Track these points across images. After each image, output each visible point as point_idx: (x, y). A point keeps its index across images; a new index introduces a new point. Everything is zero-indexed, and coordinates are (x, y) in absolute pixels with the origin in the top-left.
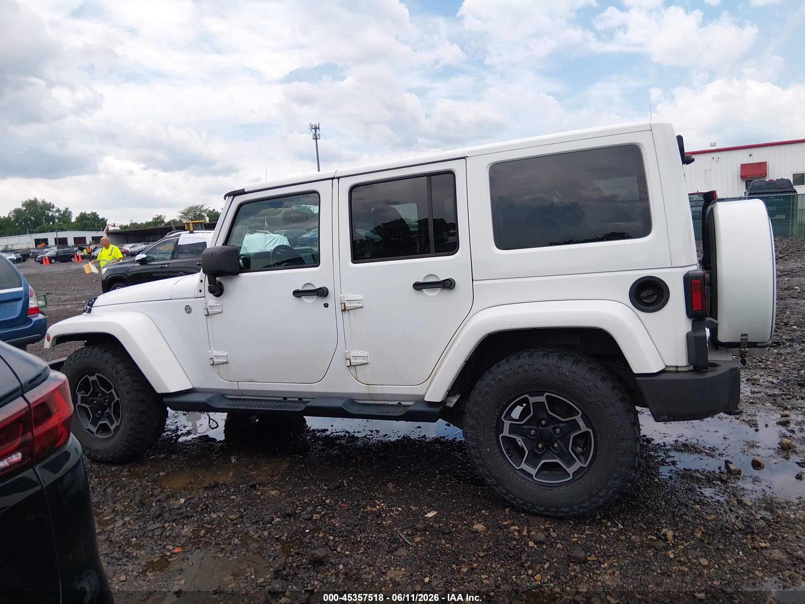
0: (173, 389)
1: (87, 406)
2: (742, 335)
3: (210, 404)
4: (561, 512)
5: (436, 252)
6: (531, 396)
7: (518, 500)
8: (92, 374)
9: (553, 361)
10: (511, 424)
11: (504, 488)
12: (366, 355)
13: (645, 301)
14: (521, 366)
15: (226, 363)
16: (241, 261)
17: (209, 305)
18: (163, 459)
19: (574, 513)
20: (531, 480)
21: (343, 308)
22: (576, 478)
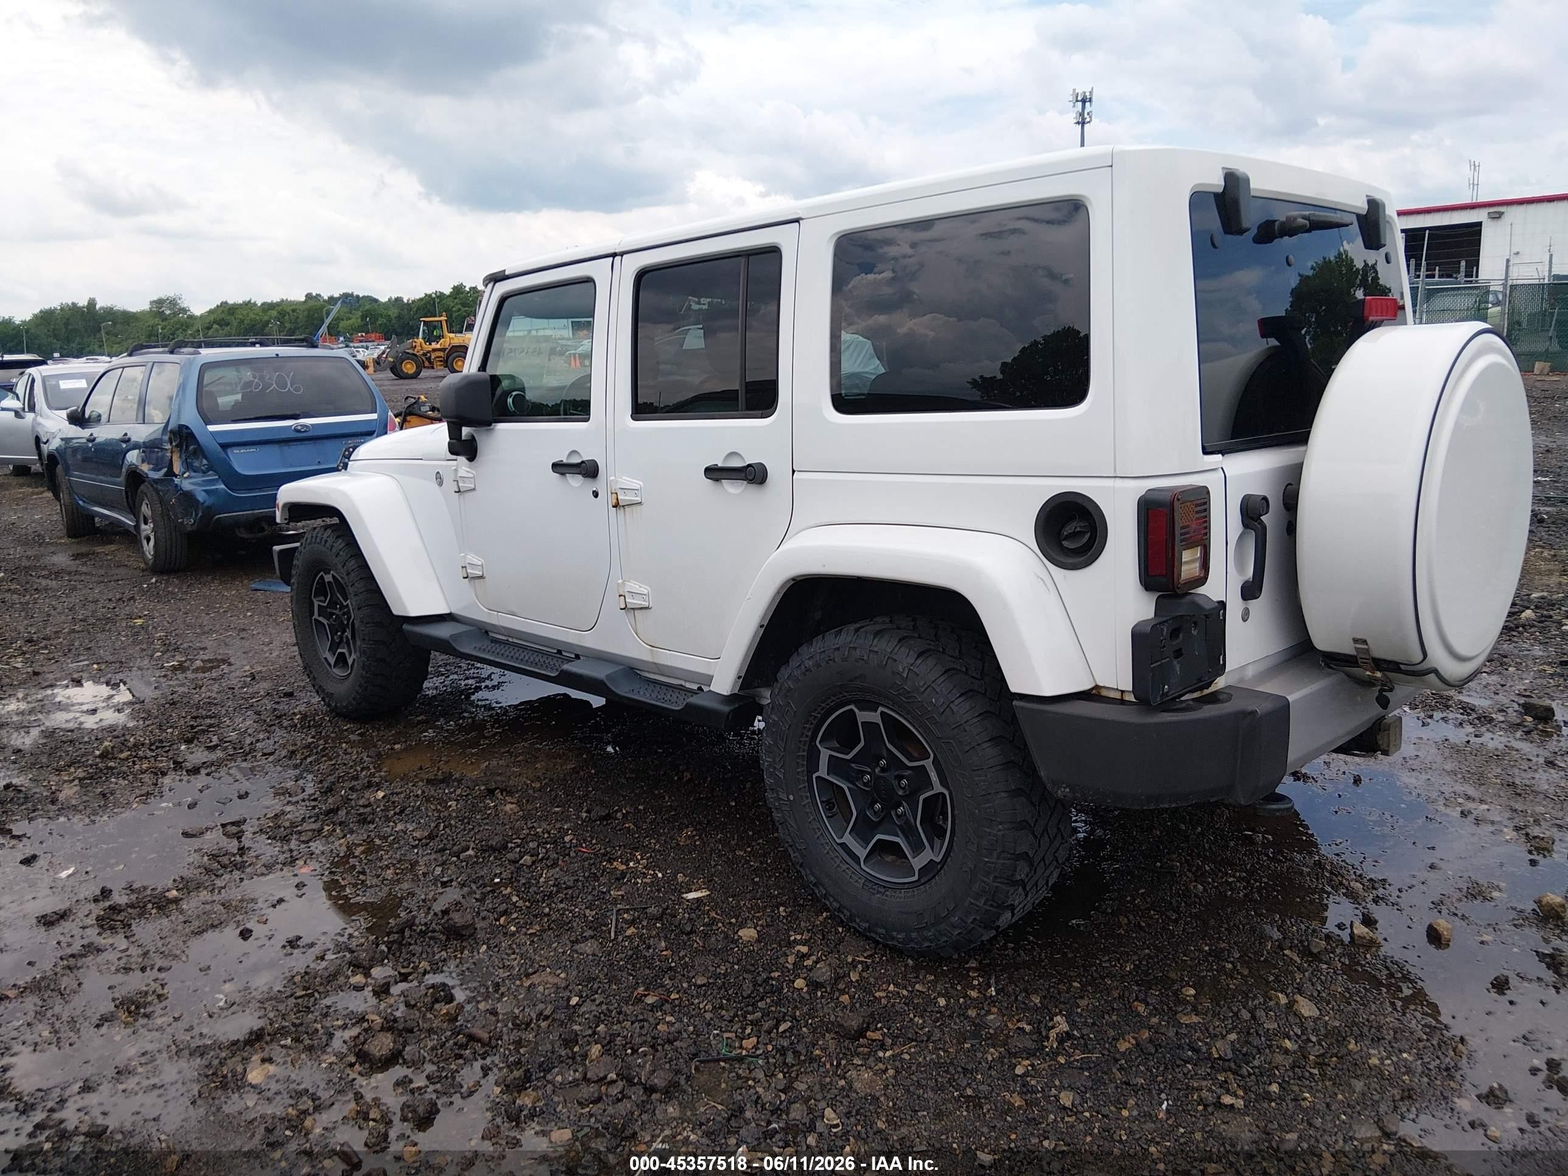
0: (413, 612)
1: (325, 622)
2: (1356, 641)
3: (454, 644)
4: (893, 938)
5: (748, 409)
6: (860, 709)
7: (831, 899)
8: (327, 572)
9: (885, 645)
10: (830, 756)
11: (812, 874)
12: (646, 592)
13: (1065, 543)
14: (838, 649)
15: (482, 577)
16: (510, 400)
17: (460, 474)
18: (419, 722)
19: (913, 945)
20: (857, 867)
21: (615, 501)
22: (923, 881)
